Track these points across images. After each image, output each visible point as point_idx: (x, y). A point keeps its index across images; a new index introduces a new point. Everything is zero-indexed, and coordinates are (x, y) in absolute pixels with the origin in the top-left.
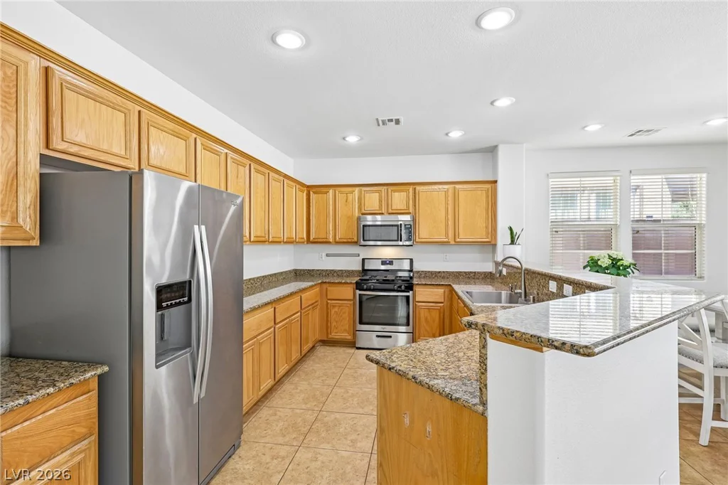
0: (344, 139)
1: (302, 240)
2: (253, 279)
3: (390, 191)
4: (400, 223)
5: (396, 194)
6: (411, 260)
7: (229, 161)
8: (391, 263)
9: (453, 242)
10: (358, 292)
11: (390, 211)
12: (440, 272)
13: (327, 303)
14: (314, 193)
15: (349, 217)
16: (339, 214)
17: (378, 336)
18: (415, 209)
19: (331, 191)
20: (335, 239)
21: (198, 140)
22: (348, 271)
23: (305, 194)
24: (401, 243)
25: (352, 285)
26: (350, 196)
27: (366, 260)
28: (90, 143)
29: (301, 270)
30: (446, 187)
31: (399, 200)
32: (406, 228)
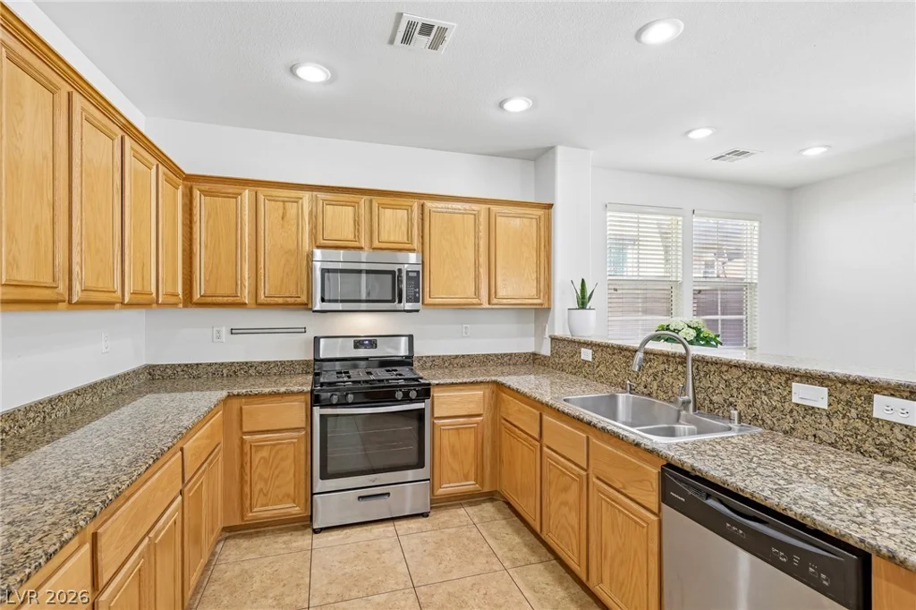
0: (292, 71)
1: (173, 300)
3: (375, 205)
4: (397, 267)
5: (388, 212)
6: (411, 338)
8: (373, 344)
9: (486, 305)
10: (317, 411)
11: (376, 244)
12: (457, 357)
13: (243, 442)
14: (204, 193)
15: (288, 252)
17: (360, 498)
18: (423, 244)
19: (246, 193)
20: (256, 296)
22: (282, 363)
23: (180, 192)
24: (400, 306)
25: (302, 398)
26: (292, 209)
27: (322, 341)
29: (166, 367)
30: (475, 207)
31: (393, 224)
32: (409, 278)
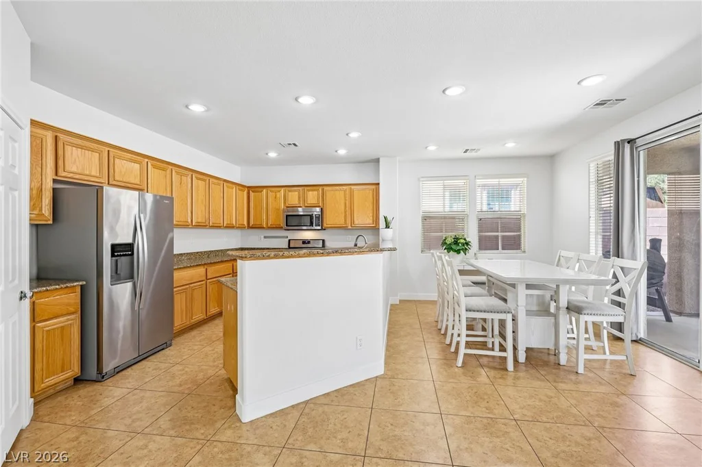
0: (267, 154)
1: (243, 226)
2: (201, 252)
3: (305, 190)
4: (312, 213)
5: (310, 193)
6: (323, 240)
7: (174, 172)
8: (309, 242)
9: (350, 227)
11: (306, 205)
14: (253, 192)
15: (277, 209)
16: (270, 207)
18: (323, 204)
19: (264, 190)
20: (267, 224)
21: (149, 163)
23: (245, 192)
24: (313, 228)
26: (278, 194)
27: (291, 241)
28: (79, 171)
30: (345, 187)
31: (312, 197)
32: (316, 217)
